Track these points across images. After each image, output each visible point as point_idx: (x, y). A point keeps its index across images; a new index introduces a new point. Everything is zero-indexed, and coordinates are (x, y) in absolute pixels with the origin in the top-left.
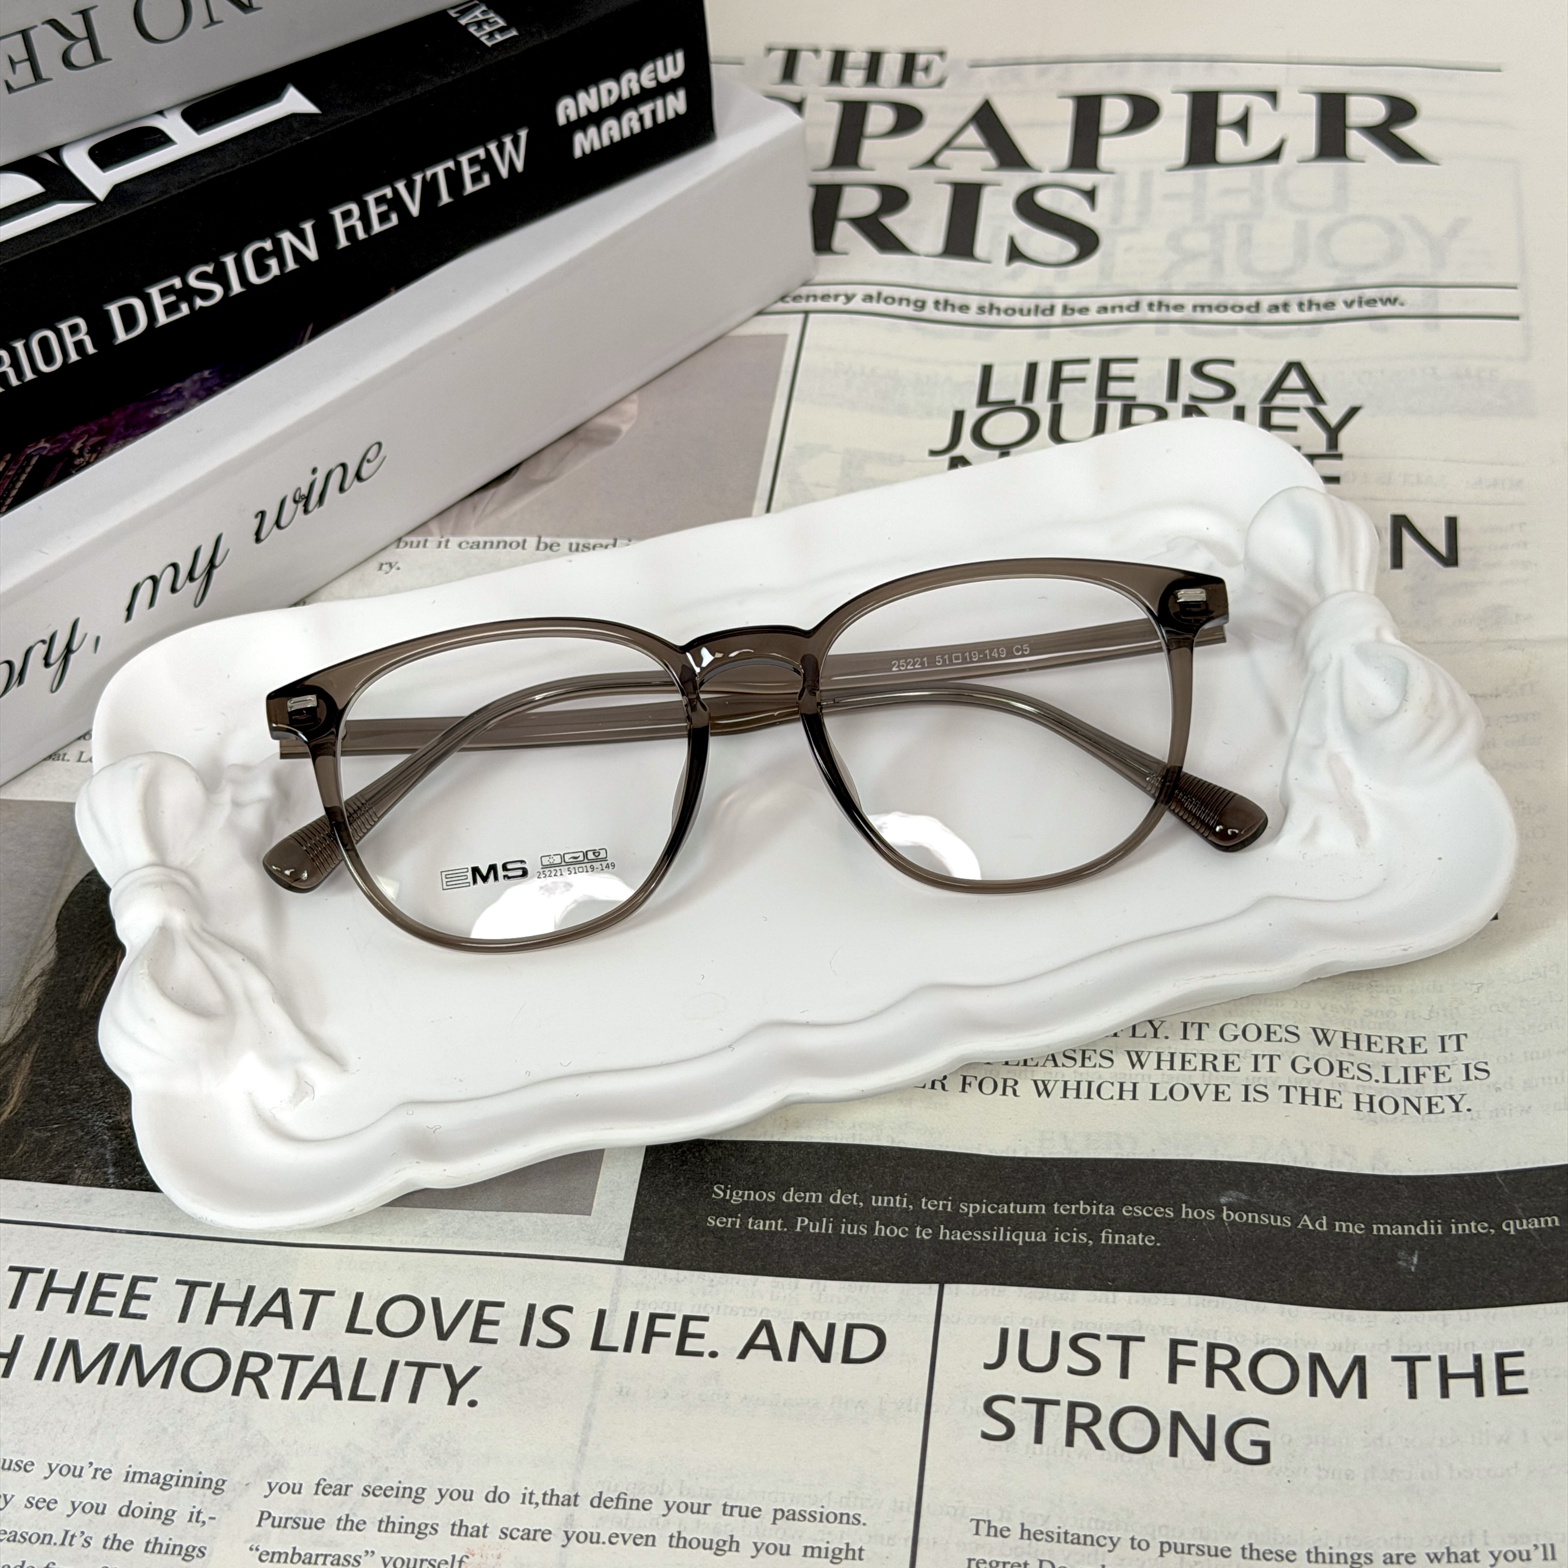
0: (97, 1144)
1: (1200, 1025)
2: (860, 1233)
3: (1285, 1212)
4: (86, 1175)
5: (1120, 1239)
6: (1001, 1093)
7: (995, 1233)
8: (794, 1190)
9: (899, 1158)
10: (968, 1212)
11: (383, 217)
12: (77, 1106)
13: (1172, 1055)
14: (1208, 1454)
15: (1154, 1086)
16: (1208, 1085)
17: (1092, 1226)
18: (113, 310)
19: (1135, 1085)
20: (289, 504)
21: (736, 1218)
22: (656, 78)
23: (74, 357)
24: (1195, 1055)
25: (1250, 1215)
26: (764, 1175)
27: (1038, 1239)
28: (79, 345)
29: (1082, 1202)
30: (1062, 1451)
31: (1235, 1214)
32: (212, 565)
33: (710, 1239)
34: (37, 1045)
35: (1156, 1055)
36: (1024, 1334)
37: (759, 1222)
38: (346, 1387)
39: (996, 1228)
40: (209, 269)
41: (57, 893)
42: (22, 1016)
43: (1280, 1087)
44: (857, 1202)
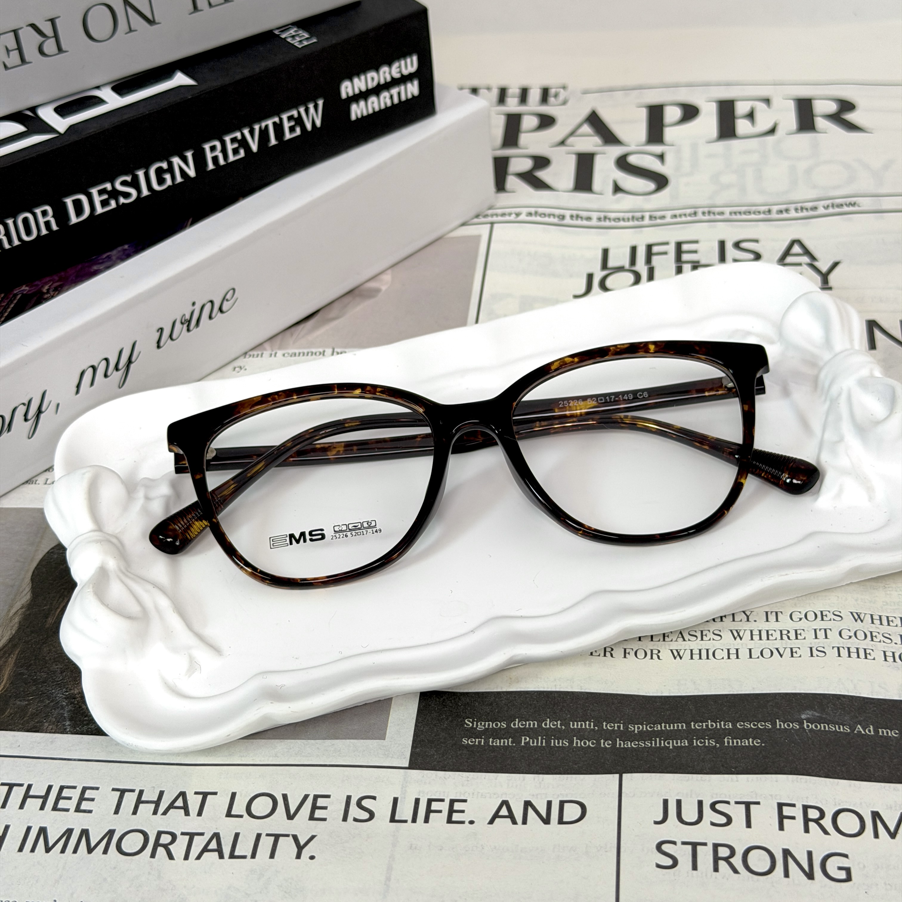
0: (58, 708)
1: (777, 613)
2: (564, 745)
3: (845, 723)
4: (51, 727)
5: (737, 742)
6: (650, 658)
7: (653, 742)
8: (519, 720)
9: (587, 698)
10: (634, 730)
11: (236, 151)
12: (46, 686)
13: (760, 631)
14: (810, 876)
15: (750, 650)
16: (785, 648)
17: (718, 735)
18: (69, 202)
19: (737, 650)
20: (178, 325)
21: (481, 738)
22: (400, 72)
23: (44, 232)
24: (775, 630)
25: (822, 725)
26: (498, 712)
27: (683, 744)
28: (47, 224)
29: (709, 721)
30: (711, 876)
31: (812, 725)
32: (130, 361)
33: (465, 752)
34: (19, 649)
35: (749, 632)
36: (679, 803)
37: (496, 741)
38: (226, 851)
39: (653, 739)
40: (128, 178)
41: (32, 560)
42: (9, 633)
43: (833, 647)
44: (560, 726)
